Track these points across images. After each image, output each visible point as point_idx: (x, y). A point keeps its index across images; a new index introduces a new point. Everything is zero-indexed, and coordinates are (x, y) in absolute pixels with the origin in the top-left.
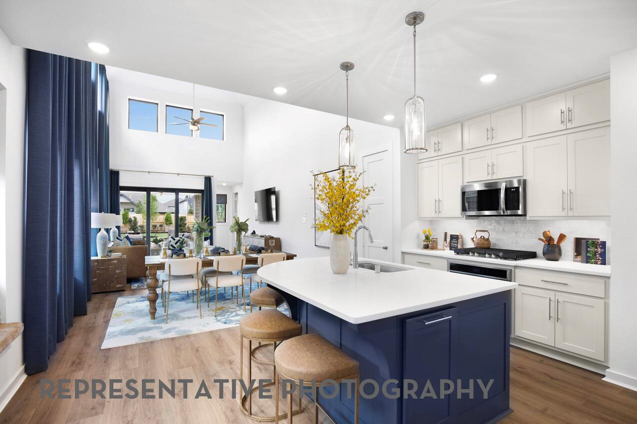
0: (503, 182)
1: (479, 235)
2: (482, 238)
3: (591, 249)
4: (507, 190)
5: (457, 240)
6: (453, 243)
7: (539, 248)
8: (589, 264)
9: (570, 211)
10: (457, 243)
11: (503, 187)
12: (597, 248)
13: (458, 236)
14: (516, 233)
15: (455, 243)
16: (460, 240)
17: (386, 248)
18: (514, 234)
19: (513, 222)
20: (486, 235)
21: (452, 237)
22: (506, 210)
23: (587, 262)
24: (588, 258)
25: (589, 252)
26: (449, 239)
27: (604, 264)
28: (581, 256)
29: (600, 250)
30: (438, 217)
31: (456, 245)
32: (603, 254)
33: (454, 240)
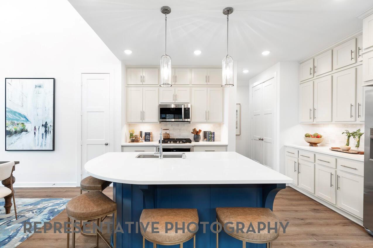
0: (183, 105)
1: (164, 132)
2: (166, 134)
3: (210, 135)
4: (185, 109)
5: (150, 136)
6: (147, 137)
7: (191, 137)
9: (207, 120)
10: (150, 137)
11: (183, 107)
13: (150, 133)
14: (180, 130)
16: (151, 135)
17: (107, 144)
18: (178, 130)
19: (178, 125)
20: (168, 132)
21: (146, 134)
22: (184, 119)
23: (209, 141)
24: (209, 139)
25: (209, 137)
26: (143, 135)
27: (214, 141)
28: (206, 139)
29: (213, 136)
30: (142, 122)
31: (149, 138)
32: (214, 137)
33: (147, 136)
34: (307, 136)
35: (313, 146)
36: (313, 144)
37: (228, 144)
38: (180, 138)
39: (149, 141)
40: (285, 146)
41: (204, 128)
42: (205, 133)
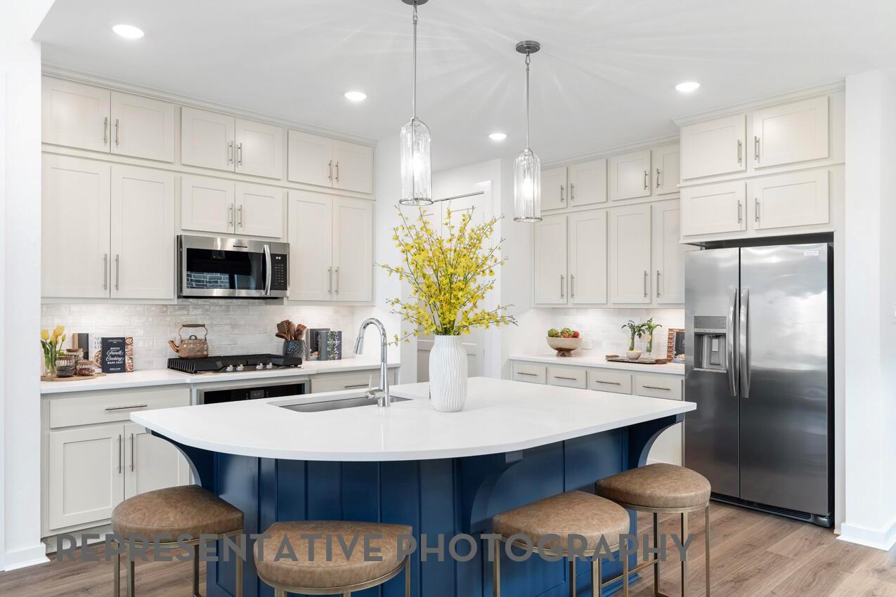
0: (267, 243)
1: (188, 333)
2: (195, 340)
3: (330, 342)
5: (123, 349)
6: (113, 356)
8: (329, 361)
10: (124, 356)
11: (268, 252)
12: (334, 340)
13: (123, 339)
15: (119, 356)
16: (128, 349)
20: (200, 333)
21: (107, 344)
22: (270, 289)
23: (327, 359)
24: (329, 353)
25: (328, 345)
26: (95, 350)
27: (340, 358)
28: (316, 353)
29: (337, 342)
30: (110, 298)
31: (120, 359)
32: (339, 347)
33: (113, 351)
34: (552, 335)
35: (565, 356)
36: (563, 352)
37: (399, 362)
38: (235, 353)
39: (122, 368)
40: (510, 360)
41: (309, 317)
42: (315, 334)
